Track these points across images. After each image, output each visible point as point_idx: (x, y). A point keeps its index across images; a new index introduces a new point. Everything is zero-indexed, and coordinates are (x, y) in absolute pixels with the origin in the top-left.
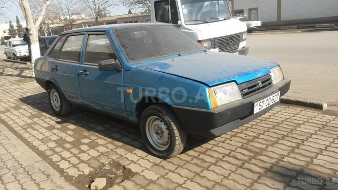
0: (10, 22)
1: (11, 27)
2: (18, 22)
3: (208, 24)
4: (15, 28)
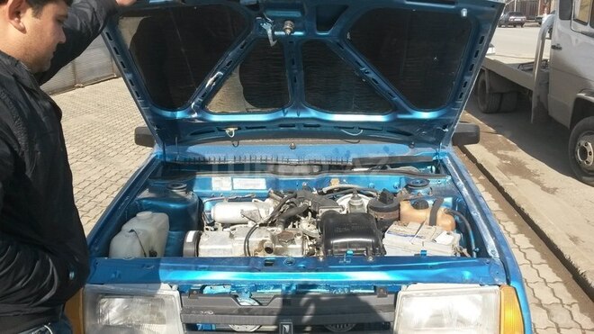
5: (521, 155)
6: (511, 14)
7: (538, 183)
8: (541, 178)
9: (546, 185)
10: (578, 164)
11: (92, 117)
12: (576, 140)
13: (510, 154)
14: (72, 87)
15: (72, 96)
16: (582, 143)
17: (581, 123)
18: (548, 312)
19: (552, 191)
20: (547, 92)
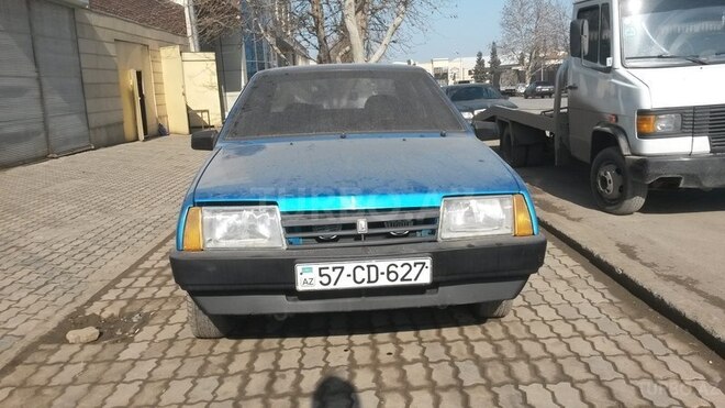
0: (480, 55)
1: (480, 62)
2: (494, 54)
3: (697, 68)
4: (487, 65)
5: (548, 197)
6: (538, 84)
7: (564, 215)
8: (567, 212)
9: (572, 217)
10: (600, 195)
11: (81, 181)
12: (596, 173)
13: (537, 196)
14: (45, 158)
15: (48, 166)
16: (602, 174)
17: (599, 155)
18: (568, 282)
19: (579, 220)
20: (568, 133)
